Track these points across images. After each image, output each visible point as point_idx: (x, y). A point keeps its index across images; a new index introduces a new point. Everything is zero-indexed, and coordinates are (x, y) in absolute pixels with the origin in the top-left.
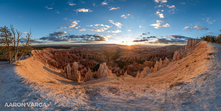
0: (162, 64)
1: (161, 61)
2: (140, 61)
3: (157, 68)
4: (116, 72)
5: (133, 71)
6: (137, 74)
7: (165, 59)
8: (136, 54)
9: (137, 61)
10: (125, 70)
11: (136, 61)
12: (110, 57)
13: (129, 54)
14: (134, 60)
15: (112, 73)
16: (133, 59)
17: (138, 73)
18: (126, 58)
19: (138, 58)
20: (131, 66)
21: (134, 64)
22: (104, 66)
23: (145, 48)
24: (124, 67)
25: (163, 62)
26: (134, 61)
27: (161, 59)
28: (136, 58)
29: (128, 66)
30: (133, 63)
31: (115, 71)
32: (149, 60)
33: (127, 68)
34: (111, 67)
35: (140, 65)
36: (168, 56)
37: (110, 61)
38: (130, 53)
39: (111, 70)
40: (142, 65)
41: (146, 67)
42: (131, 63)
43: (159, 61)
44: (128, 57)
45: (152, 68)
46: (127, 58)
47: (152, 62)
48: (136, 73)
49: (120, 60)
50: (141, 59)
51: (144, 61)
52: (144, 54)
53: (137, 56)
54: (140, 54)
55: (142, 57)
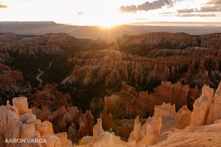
3: (202, 114)
4: (68, 124)
5: (120, 118)
6: (132, 129)
8: (130, 55)
9: (133, 80)
10: (96, 114)
11: (132, 82)
12: (39, 73)
13: (106, 58)
14: (123, 78)
15: (56, 132)
16: (121, 74)
17: (137, 126)
18: (97, 70)
19: (136, 71)
20: (114, 97)
21: (123, 90)
22: (21, 113)
23: (163, 33)
24: (92, 105)
26: (124, 83)
28: (129, 72)
29: (106, 98)
30: (119, 90)
31: (62, 123)
32: (173, 81)
33: (102, 107)
34: (46, 111)
35: (144, 95)
37: (41, 89)
38: (110, 54)
39: (50, 121)
40: (151, 97)
41: (164, 105)
42: (115, 87)
44: (104, 68)
45: (184, 111)
46: (101, 73)
47: (186, 88)
48: (130, 126)
49: (77, 82)
50: (148, 73)
51: (157, 83)
52: (157, 56)
53: (133, 63)
54: (144, 58)
55: (153, 68)
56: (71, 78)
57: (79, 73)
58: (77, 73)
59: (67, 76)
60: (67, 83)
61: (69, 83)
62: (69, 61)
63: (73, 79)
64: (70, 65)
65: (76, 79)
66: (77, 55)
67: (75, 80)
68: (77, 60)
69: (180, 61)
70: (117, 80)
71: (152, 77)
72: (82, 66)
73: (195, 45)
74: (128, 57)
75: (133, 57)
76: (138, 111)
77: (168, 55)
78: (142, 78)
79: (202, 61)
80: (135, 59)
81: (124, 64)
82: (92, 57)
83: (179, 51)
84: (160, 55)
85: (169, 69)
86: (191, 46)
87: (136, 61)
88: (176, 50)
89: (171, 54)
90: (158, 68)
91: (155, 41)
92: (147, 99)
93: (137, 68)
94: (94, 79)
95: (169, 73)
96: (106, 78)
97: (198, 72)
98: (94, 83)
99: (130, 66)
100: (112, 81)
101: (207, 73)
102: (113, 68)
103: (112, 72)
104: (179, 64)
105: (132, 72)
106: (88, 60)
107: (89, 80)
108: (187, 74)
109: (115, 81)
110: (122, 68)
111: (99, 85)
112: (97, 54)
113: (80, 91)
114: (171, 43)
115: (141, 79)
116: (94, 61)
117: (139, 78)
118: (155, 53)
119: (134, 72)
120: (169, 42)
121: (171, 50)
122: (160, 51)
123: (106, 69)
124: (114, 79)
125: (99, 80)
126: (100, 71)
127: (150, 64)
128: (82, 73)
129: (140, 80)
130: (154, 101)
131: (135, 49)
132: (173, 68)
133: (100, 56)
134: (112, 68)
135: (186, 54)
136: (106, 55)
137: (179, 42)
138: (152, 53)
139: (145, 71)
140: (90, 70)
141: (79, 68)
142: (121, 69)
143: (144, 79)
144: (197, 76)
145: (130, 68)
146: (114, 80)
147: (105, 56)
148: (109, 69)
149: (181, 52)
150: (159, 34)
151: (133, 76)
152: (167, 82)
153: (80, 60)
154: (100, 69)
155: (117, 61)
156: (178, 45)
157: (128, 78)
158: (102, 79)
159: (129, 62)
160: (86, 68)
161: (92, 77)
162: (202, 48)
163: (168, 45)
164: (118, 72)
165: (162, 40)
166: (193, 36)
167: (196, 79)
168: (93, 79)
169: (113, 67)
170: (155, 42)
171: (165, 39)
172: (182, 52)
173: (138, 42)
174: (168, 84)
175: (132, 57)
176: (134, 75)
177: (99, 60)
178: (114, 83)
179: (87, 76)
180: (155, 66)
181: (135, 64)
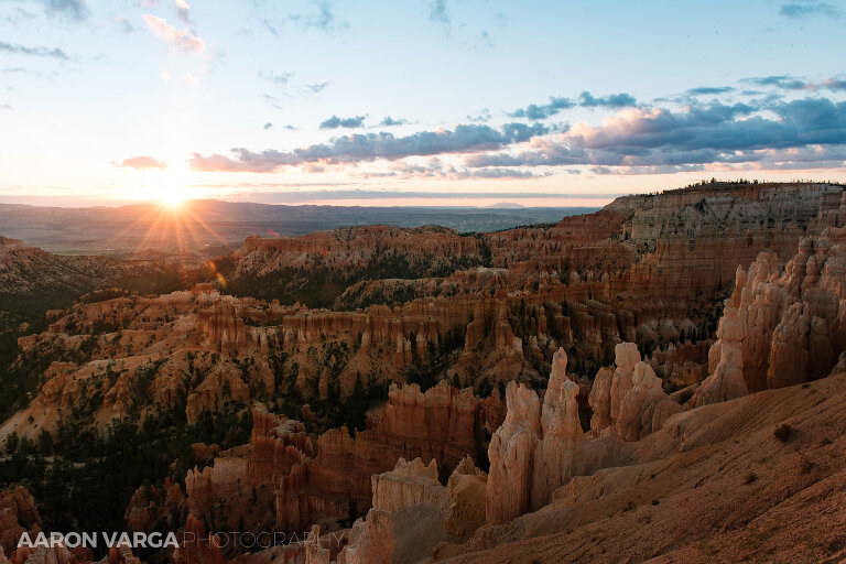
0: (572, 421)
1: (562, 387)
2: (334, 394)
7: (608, 360)
8: (276, 307)
9: (295, 395)
11: (289, 400)
13: (185, 322)
14: (256, 392)
16: (245, 377)
18: (151, 373)
19: (300, 359)
20: (226, 469)
21: (257, 437)
23: (379, 229)
25: (582, 399)
26: (259, 408)
27: (560, 360)
28: (277, 365)
29: (191, 476)
30: (243, 439)
32: (426, 381)
35: (331, 441)
36: (649, 327)
38: (199, 309)
40: (361, 446)
42: (226, 430)
43: (539, 386)
44: (177, 362)
45: (464, 477)
46: (166, 383)
47: (466, 401)
49: (61, 429)
50: (345, 364)
51: (374, 393)
52: (367, 303)
53: (288, 332)
54: (325, 313)
55: (356, 347)
56: (31, 419)
57: (69, 394)
58: (60, 392)
59: (15, 412)
60: (12, 440)
61: (24, 440)
62: (24, 349)
63: (41, 421)
64: (25, 364)
65: (58, 418)
66: (62, 322)
67: (54, 423)
68: (62, 341)
69: (438, 313)
70: (233, 402)
71: (359, 375)
72: (81, 362)
73: (476, 263)
74: (270, 313)
75: (288, 313)
76: (319, 505)
77: (402, 296)
78: (322, 384)
79: (502, 310)
80: (297, 317)
81: (255, 339)
82: (127, 322)
83: (433, 282)
84: (378, 298)
85: (408, 344)
86: (467, 266)
87: (296, 324)
88: (425, 280)
89: (411, 293)
90: (373, 343)
91: (358, 256)
92: (349, 455)
93: (303, 349)
94: (139, 407)
95: (409, 355)
96: (191, 397)
97: (493, 345)
98: (140, 423)
99: (278, 345)
100: (213, 409)
101: (518, 343)
102: (215, 359)
103: (211, 375)
104: (437, 324)
105: (289, 364)
106: (111, 336)
107: (117, 416)
108: (465, 354)
109: (226, 404)
110: (250, 353)
111: (163, 430)
112: (148, 312)
113: (78, 465)
114: (407, 259)
115: (320, 385)
116: (134, 340)
117: (313, 383)
118: (358, 294)
119: (296, 366)
120: (401, 257)
121: (408, 282)
122: (375, 285)
123: (185, 365)
124: (220, 397)
125: (159, 410)
126: (165, 376)
127: (347, 332)
128: (84, 391)
129: (317, 391)
130: (372, 460)
131: (291, 284)
132: (420, 338)
133: (159, 319)
134: (209, 358)
135: (454, 291)
136: (186, 313)
137: (431, 256)
138: (348, 294)
139: (333, 358)
140: (118, 374)
141: (70, 372)
142: (246, 360)
143: (330, 387)
144: (494, 355)
145: (278, 354)
146: (221, 404)
147: (181, 317)
148: (198, 363)
149: (438, 284)
150: (366, 231)
151: (293, 378)
152: (406, 386)
153: (73, 341)
154: (164, 368)
155: (228, 333)
156: (427, 264)
157: (273, 389)
158: (173, 405)
159: (272, 331)
160: (101, 369)
161: (130, 402)
162: (495, 271)
163: (397, 267)
164: (235, 371)
165: (378, 251)
166: (467, 235)
167: (492, 365)
168: (133, 411)
169: (214, 356)
170: (356, 257)
171: (386, 248)
172: (442, 284)
173: (300, 259)
174: (411, 391)
175: (285, 311)
176: (296, 376)
177: (158, 332)
178: (223, 412)
179: (106, 401)
180: (365, 337)
181: (296, 336)
